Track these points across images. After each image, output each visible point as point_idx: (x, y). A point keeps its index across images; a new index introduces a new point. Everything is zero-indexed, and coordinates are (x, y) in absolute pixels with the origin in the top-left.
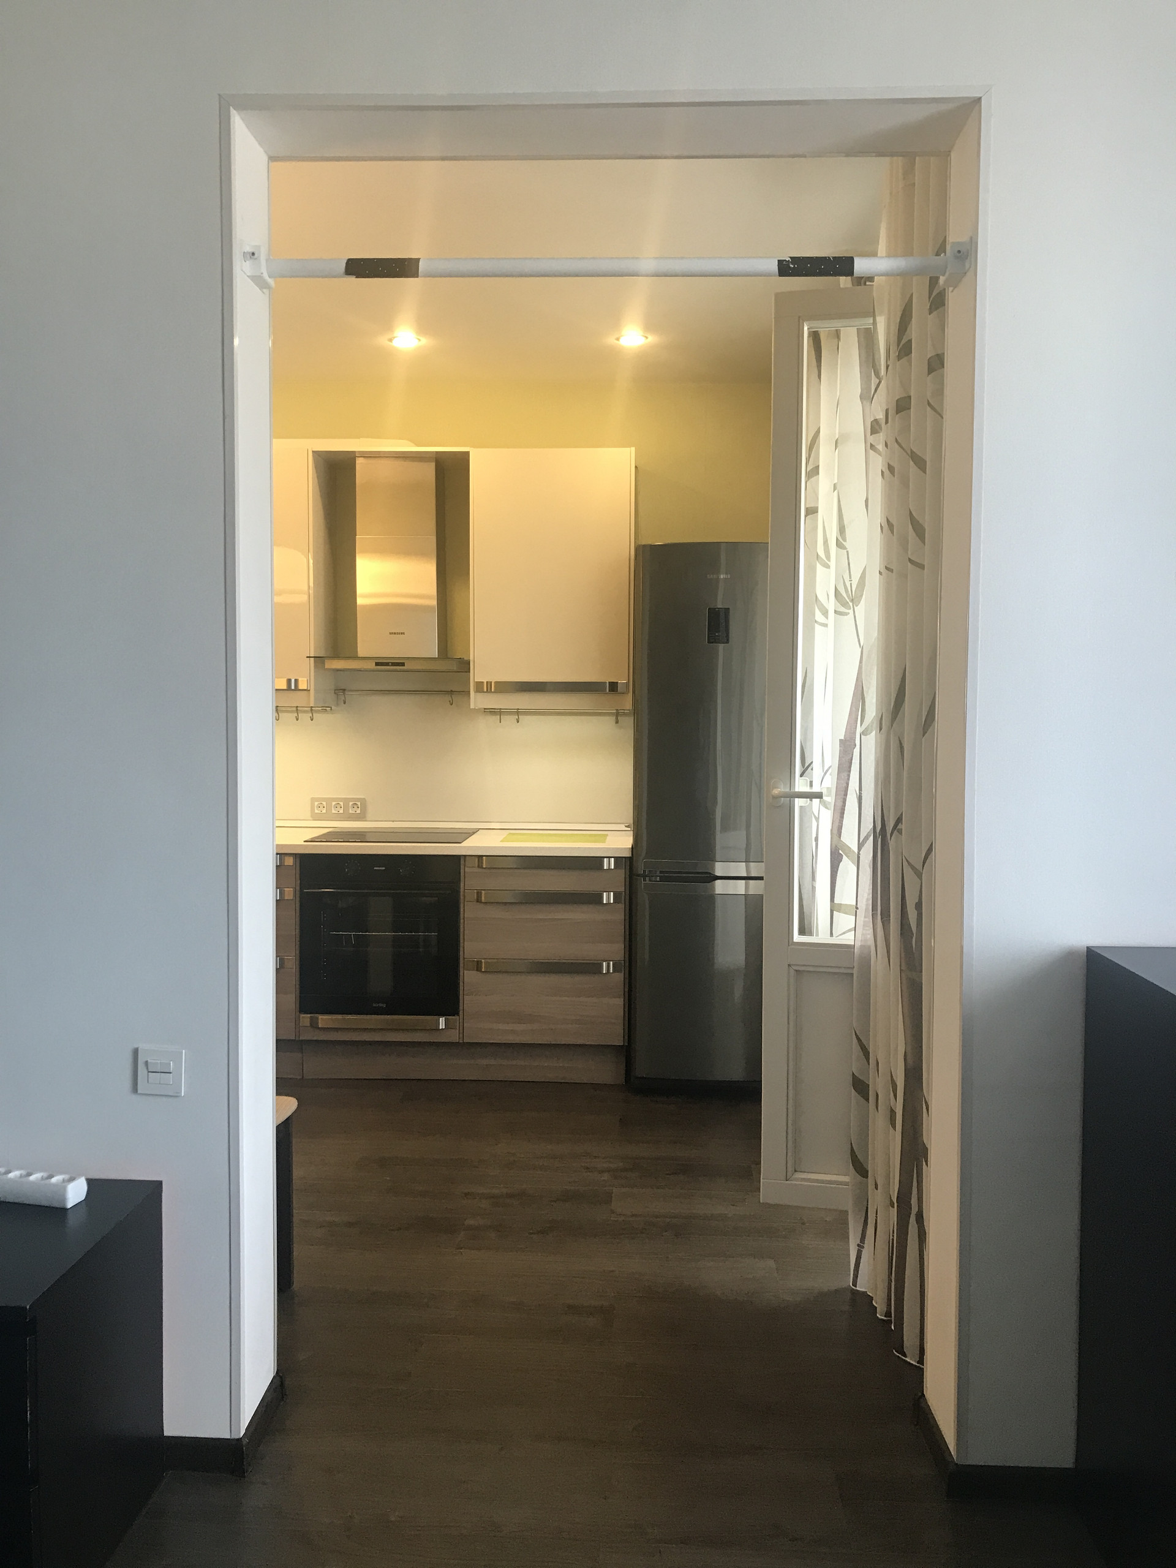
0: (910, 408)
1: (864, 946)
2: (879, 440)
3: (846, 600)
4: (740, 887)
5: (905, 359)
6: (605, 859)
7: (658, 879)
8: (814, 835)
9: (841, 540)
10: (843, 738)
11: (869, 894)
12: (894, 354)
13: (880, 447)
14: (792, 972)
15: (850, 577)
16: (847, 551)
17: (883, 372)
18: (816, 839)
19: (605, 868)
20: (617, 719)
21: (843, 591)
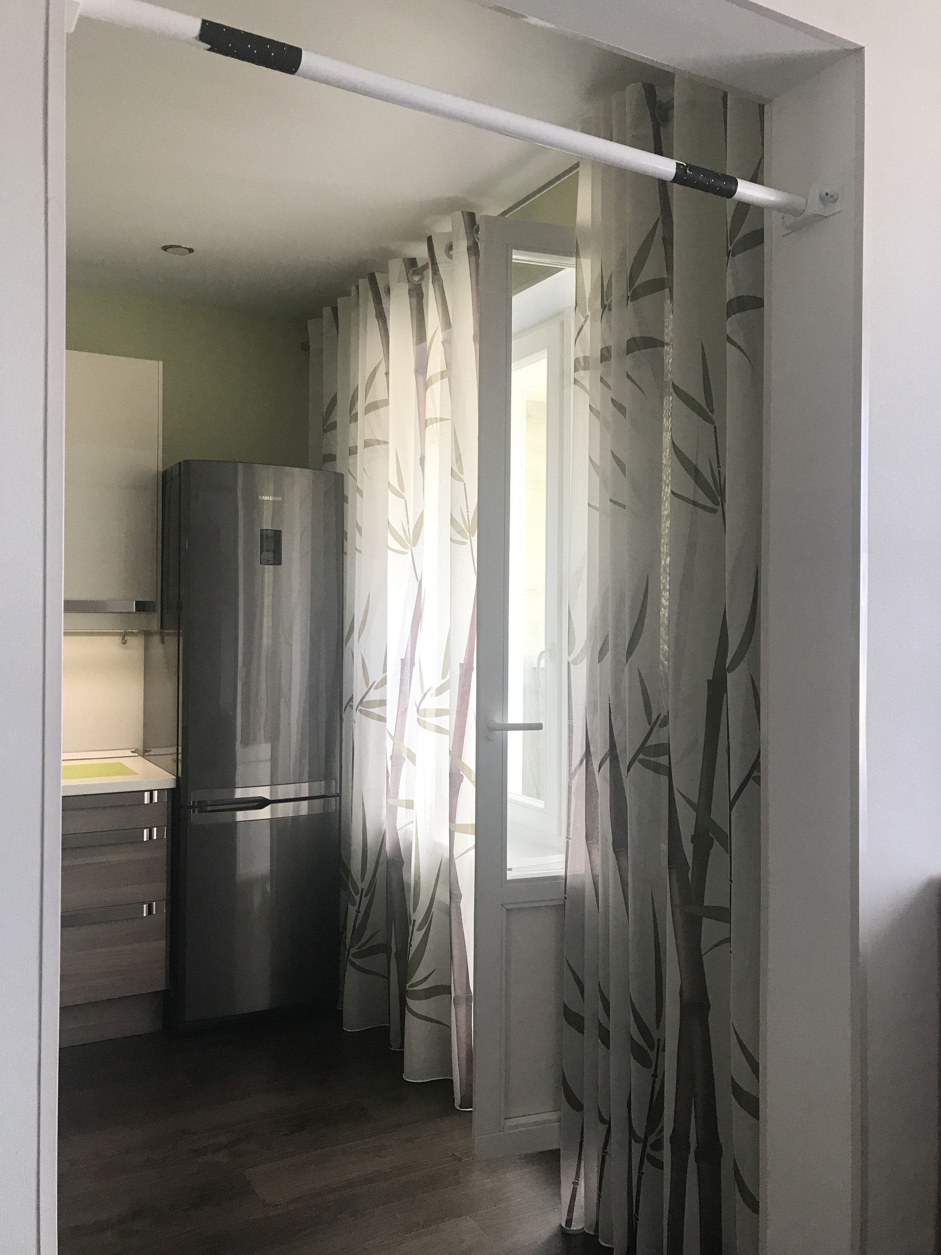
6: (146, 793)
13: (587, 384)
14: (504, 911)
17: (588, 312)
19: (146, 803)
20: (123, 638)
21: (459, 520)
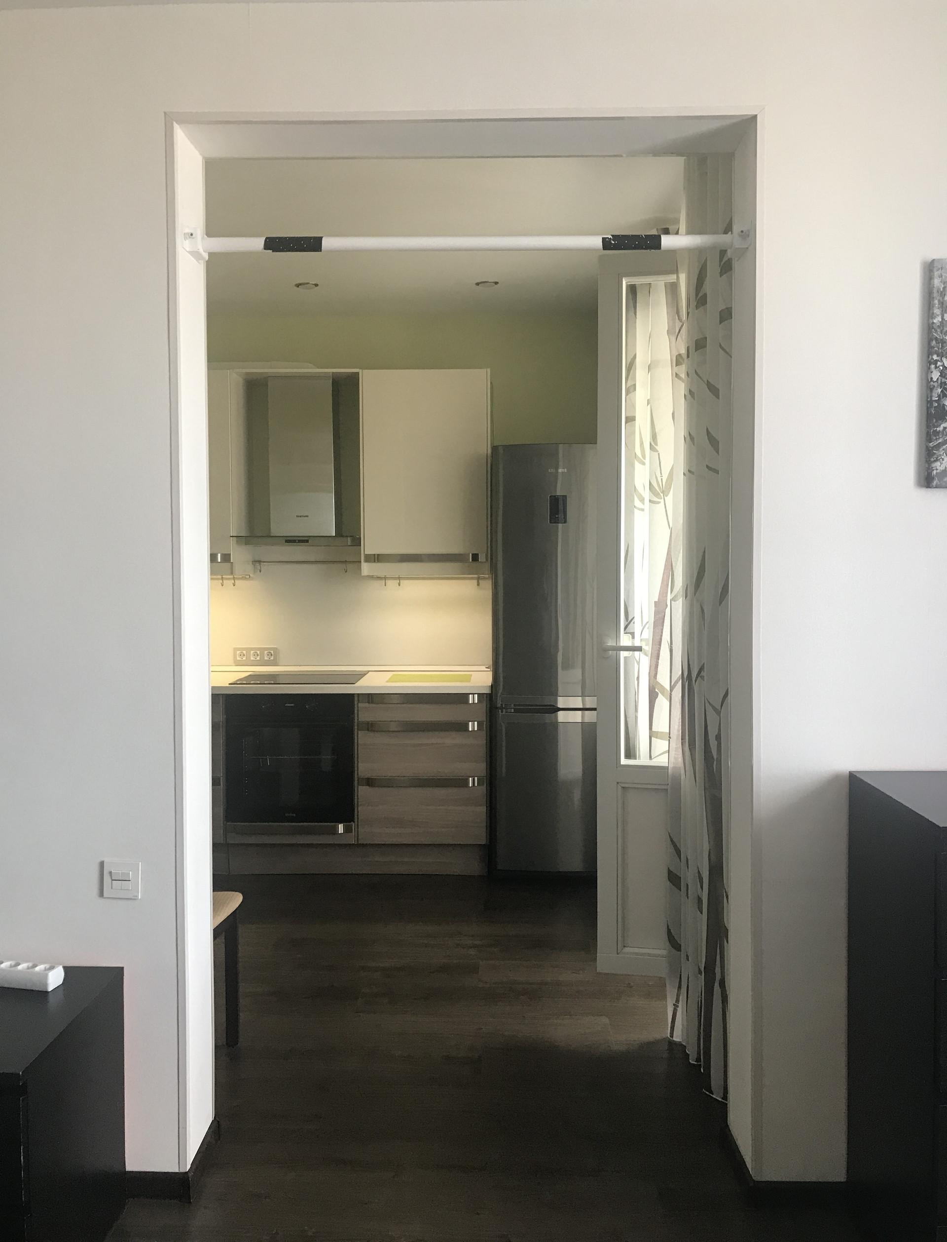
0: (706, 347)
1: (676, 767)
2: (682, 370)
3: (657, 491)
4: (577, 717)
5: (701, 309)
6: (470, 695)
7: (513, 711)
8: (636, 676)
9: (653, 444)
10: (657, 601)
11: (679, 726)
12: (693, 304)
13: (683, 376)
14: (620, 788)
15: (661, 474)
16: (659, 454)
17: (684, 318)
18: (638, 678)
19: (470, 702)
21: (655, 484)
